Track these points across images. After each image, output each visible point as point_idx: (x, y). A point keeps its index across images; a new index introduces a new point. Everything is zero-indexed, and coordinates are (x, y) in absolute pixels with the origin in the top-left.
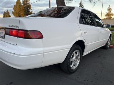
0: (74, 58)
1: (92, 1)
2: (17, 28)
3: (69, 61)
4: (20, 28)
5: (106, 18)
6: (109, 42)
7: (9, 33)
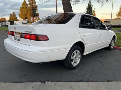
0: (75, 56)
1: (100, 1)
2: (30, 33)
3: (70, 59)
4: (33, 33)
5: (118, 18)
6: (112, 44)
7: (24, 37)
